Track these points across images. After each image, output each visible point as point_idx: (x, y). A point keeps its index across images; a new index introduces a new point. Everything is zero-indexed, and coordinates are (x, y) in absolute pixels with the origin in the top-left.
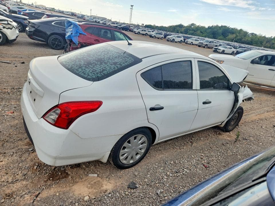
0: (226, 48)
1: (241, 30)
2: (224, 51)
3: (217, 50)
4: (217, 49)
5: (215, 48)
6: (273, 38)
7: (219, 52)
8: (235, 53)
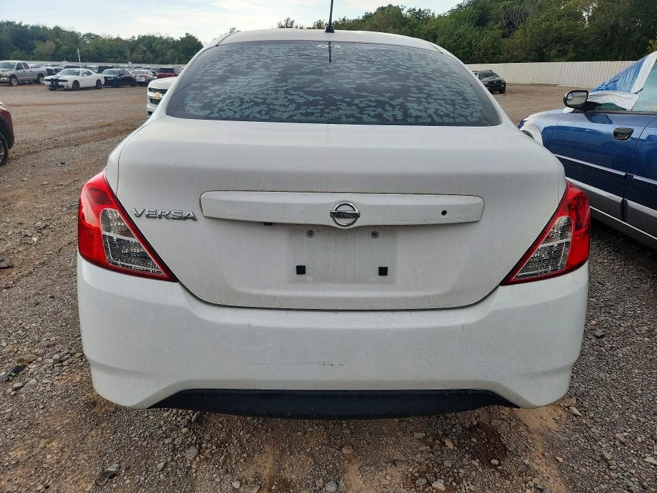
0: (78, 74)
1: (57, 29)
2: (76, 83)
3: (60, 83)
4: (57, 80)
5: (49, 80)
6: (136, 39)
7: (66, 87)
8: (103, 83)
